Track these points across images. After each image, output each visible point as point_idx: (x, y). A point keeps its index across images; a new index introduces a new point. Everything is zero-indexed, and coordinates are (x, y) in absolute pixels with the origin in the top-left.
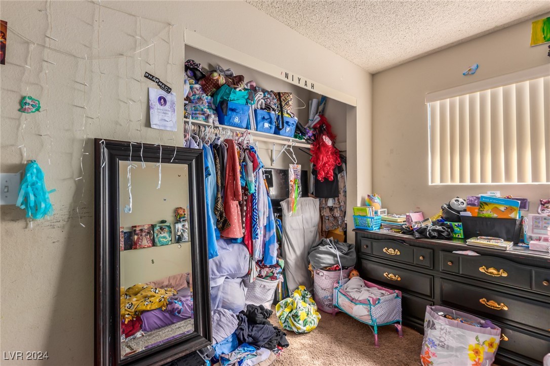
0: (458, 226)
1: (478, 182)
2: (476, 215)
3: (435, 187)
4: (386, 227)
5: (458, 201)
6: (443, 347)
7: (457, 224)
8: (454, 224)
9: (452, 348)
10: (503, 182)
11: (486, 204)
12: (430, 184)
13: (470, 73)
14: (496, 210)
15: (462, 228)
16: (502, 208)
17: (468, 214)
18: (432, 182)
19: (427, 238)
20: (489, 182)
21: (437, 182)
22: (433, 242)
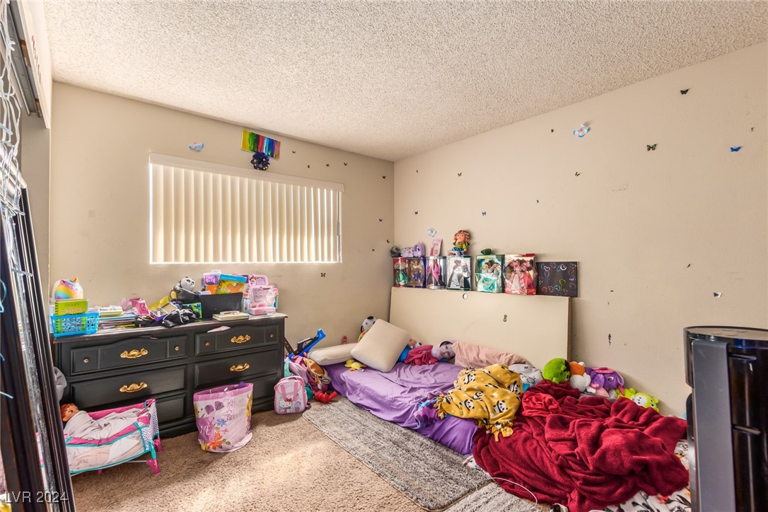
0: (197, 307)
1: (202, 262)
2: (214, 293)
3: (156, 267)
4: (107, 325)
5: (189, 281)
6: (231, 419)
7: (196, 304)
8: (193, 305)
9: (237, 415)
10: (221, 262)
11: (224, 282)
12: (151, 262)
13: (197, 150)
14: (230, 286)
15: (200, 308)
16: (234, 284)
17: (208, 293)
18: (154, 260)
19: (182, 324)
20: (211, 261)
21: (160, 261)
22: (190, 327)
